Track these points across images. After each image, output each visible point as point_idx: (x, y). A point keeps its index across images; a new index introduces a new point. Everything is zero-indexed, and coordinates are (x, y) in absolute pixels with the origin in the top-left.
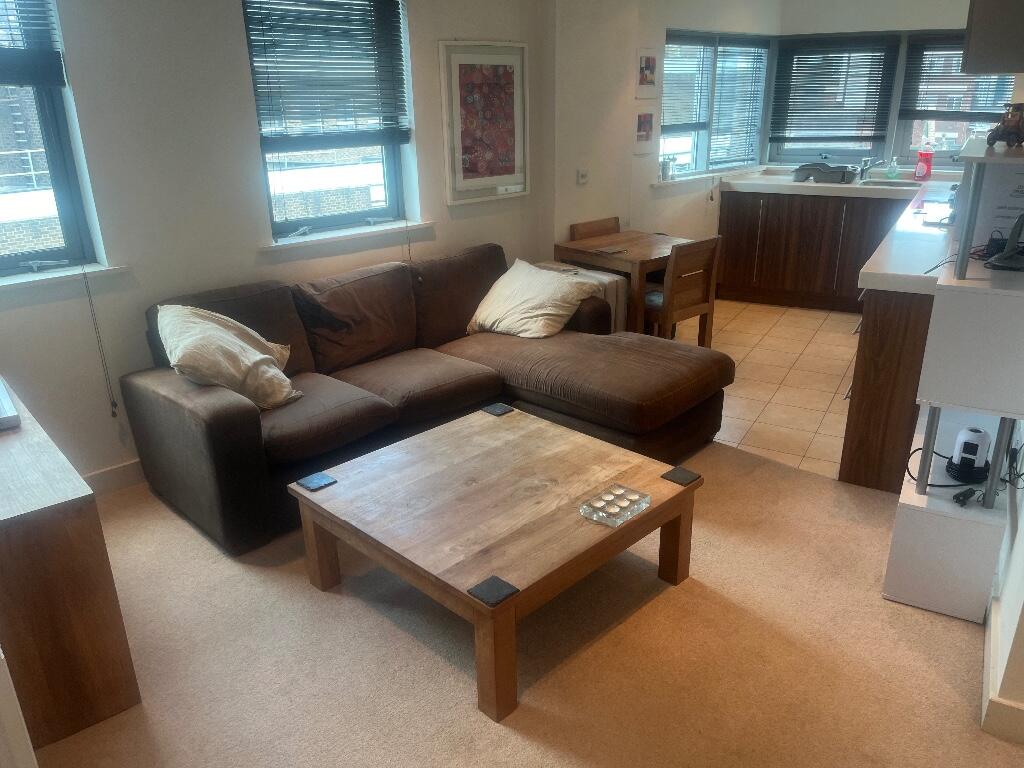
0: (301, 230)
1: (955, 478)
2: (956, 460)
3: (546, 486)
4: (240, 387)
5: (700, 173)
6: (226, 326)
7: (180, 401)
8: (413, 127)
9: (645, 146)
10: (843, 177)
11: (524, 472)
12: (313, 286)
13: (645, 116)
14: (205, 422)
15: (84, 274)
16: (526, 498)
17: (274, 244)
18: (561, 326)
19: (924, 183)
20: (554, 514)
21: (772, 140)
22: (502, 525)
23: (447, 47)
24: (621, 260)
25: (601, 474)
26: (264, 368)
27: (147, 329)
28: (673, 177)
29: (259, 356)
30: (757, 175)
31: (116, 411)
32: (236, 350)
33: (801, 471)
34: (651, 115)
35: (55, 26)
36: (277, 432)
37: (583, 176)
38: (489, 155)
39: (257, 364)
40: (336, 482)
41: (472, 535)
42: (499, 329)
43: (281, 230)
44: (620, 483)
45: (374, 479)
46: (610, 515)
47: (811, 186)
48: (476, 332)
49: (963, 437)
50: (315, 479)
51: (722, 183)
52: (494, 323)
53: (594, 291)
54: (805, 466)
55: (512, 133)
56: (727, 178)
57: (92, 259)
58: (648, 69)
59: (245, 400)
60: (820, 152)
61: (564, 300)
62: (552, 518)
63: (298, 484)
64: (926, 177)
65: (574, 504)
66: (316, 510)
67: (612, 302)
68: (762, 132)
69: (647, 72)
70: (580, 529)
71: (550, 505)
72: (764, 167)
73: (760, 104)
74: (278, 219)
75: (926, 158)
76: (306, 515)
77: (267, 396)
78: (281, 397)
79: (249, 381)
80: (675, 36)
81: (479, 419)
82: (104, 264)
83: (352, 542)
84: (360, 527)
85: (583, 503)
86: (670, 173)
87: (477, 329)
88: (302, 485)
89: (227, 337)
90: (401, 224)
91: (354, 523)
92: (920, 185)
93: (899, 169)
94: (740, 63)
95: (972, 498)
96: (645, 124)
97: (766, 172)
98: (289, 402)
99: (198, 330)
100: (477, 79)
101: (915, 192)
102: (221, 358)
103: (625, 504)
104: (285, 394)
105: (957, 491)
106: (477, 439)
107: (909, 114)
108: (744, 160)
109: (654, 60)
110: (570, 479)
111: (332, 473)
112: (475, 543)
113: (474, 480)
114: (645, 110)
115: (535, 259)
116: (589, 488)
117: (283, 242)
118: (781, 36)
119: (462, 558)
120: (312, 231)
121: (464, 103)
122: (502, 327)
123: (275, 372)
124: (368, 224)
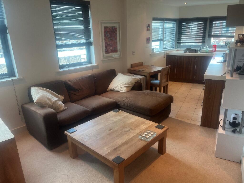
0: (66, 67)
1: (231, 126)
2: (231, 121)
3: (130, 130)
4: (52, 107)
5: (161, 51)
6: (48, 92)
7: (36, 111)
8: (93, 42)
9: (149, 45)
10: (195, 51)
11: (124, 127)
12: (69, 81)
13: (148, 38)
14: (43, 116)
15: (12, 80)
16: (125, 134)
17: (60, 71)
18: (130, 89)
19: (214, 52)
20: (132, 138)
21: (178, 43)
22: (120, 141)
23: (101, 23)
24: (144, 72)
25: (143, 127)
26: (58, 102)
27: (28, 93)
28: (155, 52)
29: (56, 99)
30: (175, 51)
31: (20, 113)
32: (50, 98)
33: (191, 124)
34: (150, 38)
35: (5, 19)
36: (61, 118)
37: (134, 53)
38: (111, 48)
39: (56, 101)
40: (76, 131)
41: (112, 144)
42: (115, 90)
43: (62, 67)
44: (148, 129)
45: (86, 130)
46: (147, 138)
47: (188, 54)
48: (109, 91)
49: (233, 116)
50: (71, 130)
51: (166, 53)
52: (114, 89)
53: (138, 81)
54: (192, 123)
55: (117, 42)
56: (168, 52)
57: (14, 76)
58: (149, 27)
59: (53, 111)
60: (189, 46)
61: (131, 83)
62: (132, 139)
63: (67, 131)
64: (215, 51)
65: (137, 135)
66: (72, 138)
67: (142, 82)
68: (175, 41)
69: (148, 28)
70: (139, 142)
71: (131, 136)
72: (176, 49)
73: (175, 34)
74: (61, 64)
75: (215, 46)
76: (69, 140)
77: (58, 109)
78: (62, 109)
79: (54, 105)
80: (155, 19)
81: (111, 113)
82: (17, 77)
83: (81, 147)
84: (83, 143)
85: (140, 135)
86: (154, 51)
87: (109, 90)
88: (68, 132)
89: (48, 94)
90: (91, 65)
91: (81, 142)
92: (214, 53)
93: (209, 49)
94: (170, 25)
95: (236, 131)
96: (148, 40)
97: (177, 51)
98: (64, 110)
99: (41, 93)
100: (108, 30)
101: (213, 55)
102: (47, 100)
103: (150, 135)
104: (63, 108)
105: (232, 129)
106: (111, 119)
107: (210, 36)
108: (171, 48)
109: (150, 25)
110: (136, 128)
111: (75, 128)
112: (113, 147)
113: (111, 129)
114: (148, 37)
115: (123, 73)
116: (140, 131)
117: (62, 70)
118: (179, 19)
119: (109, 151)
120: (69, 67)
121: (105, 36)
122: (116, 89)
123: (60, 103)
124: (82, 65)
